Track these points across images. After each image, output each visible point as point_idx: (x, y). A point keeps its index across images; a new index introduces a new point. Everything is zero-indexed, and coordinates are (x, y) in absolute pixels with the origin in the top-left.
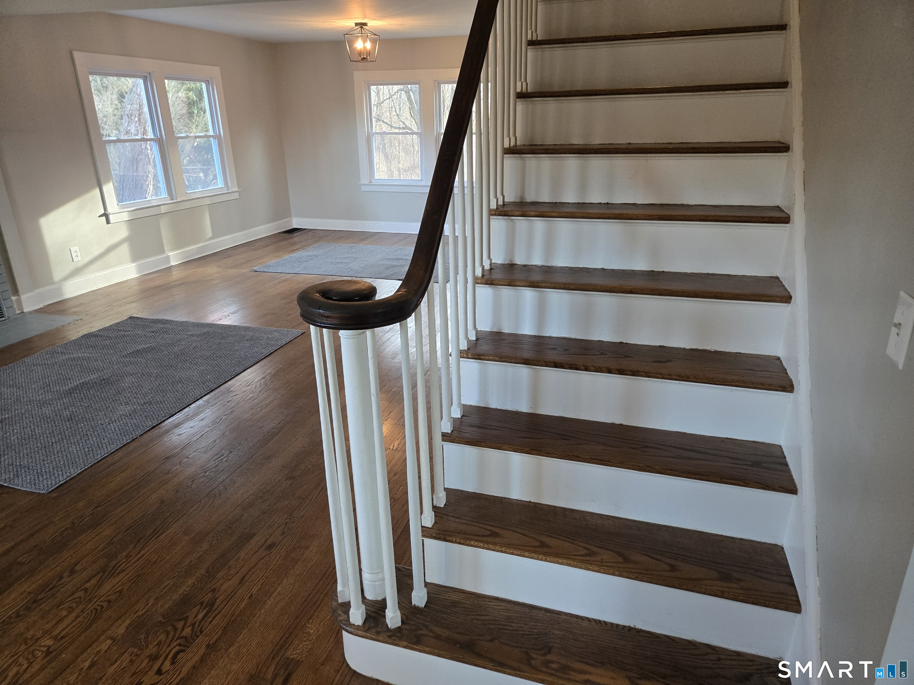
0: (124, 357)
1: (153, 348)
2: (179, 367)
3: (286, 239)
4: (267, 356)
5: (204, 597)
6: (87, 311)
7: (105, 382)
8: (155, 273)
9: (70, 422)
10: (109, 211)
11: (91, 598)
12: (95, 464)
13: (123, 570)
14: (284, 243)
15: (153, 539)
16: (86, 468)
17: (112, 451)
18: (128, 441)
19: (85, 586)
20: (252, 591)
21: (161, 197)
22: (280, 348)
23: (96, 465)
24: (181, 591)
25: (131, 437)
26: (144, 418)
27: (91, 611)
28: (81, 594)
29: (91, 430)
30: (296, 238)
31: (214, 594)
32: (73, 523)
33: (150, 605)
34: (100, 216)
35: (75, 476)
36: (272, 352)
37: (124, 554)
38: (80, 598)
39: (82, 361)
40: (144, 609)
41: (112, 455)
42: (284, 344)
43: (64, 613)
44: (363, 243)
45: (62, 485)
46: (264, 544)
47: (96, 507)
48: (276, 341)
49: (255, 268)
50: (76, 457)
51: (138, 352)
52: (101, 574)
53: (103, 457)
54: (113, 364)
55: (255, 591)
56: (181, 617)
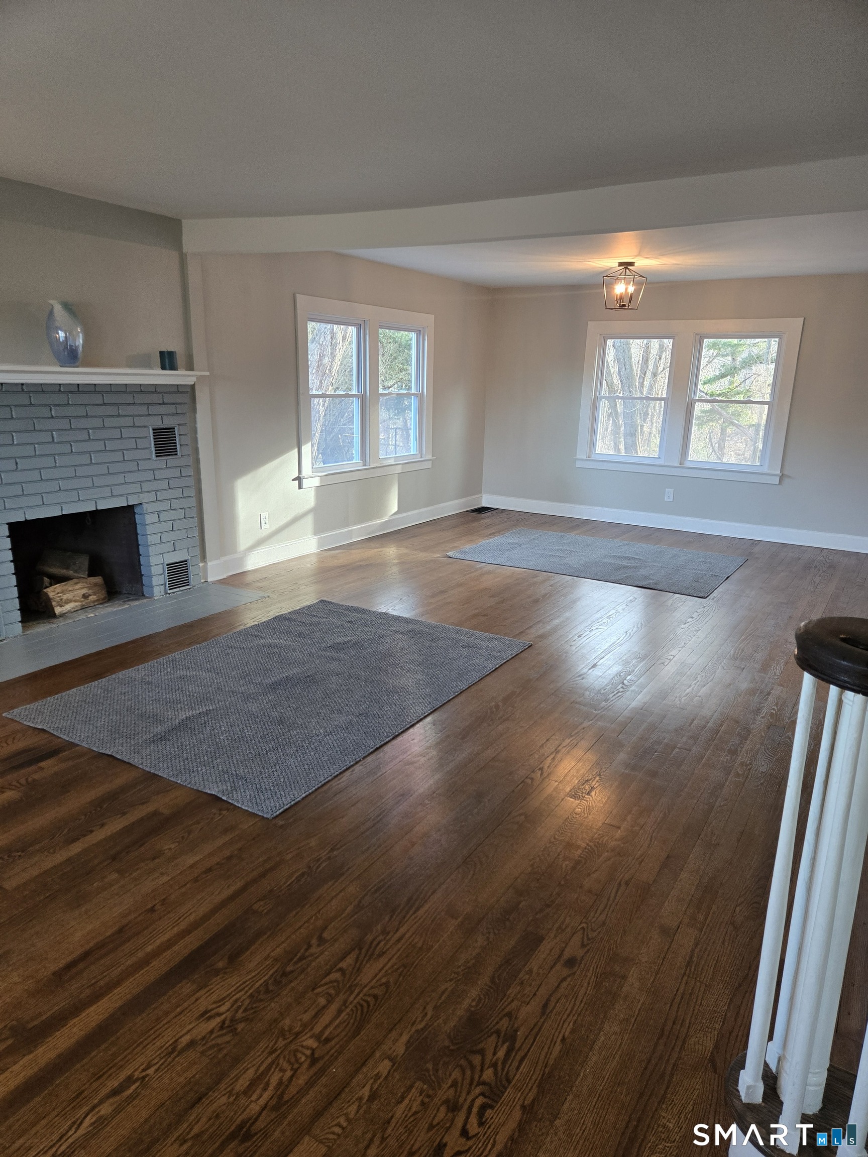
0: (326, 649)
1: (355, 644)
2: (390, 672)
3: (477, 520)
4: (492, 672)
5: (497, 1023)
6: (272, 588)
7: (309, 680)
8: (337, 549)
9: (281, 726)
10: (303, 475)
11: (351, 986)
12: (319, 788)
13: (384, 953)
14: (475, 524)
15: (411, 912)
16: (310, 791)
17: (336, 774)
18: (352, 763)
19: (340, 965)
20: (563, 1030)
21: (353, 462)
22: (506, 662)
23: (320, 790)
24: (466, 1004)
25: (354, 759)
26: (364, 735)
27: (356, 1006)
28: (335, 976)
29: (307, 742)
30: (486, 519)
31: (512, 1023)
32: (309, 867)
33: (429, 1016)
34: (293, 480)
35: (299, 801)
36: (497, 666)
37: (379, 927)
38: (336, 981)
39: (279, 649)
40: (422, 1020)
41: (336, 779)
42: (510, 657)
43: (322, 1001)
44: (575, 532)
45: (287, 810)
46: (560, 957)
47: (332, 850)
48: (499, 652)
49: (449, 554)
50: (297, 774)
51: (337, 647)
52: (357, 951)
53: (327, 780)
54: (313, 657)
55: (567, 1029)
56: (475, 1049)
